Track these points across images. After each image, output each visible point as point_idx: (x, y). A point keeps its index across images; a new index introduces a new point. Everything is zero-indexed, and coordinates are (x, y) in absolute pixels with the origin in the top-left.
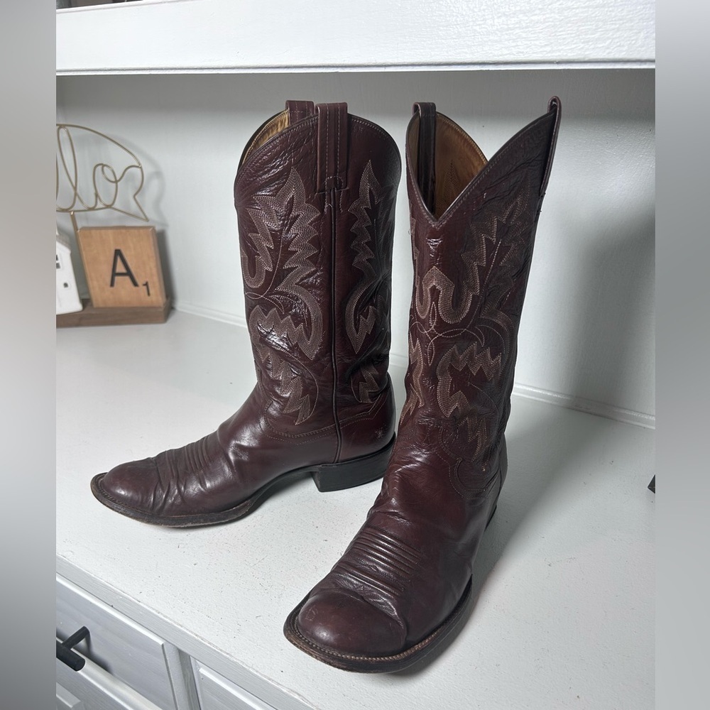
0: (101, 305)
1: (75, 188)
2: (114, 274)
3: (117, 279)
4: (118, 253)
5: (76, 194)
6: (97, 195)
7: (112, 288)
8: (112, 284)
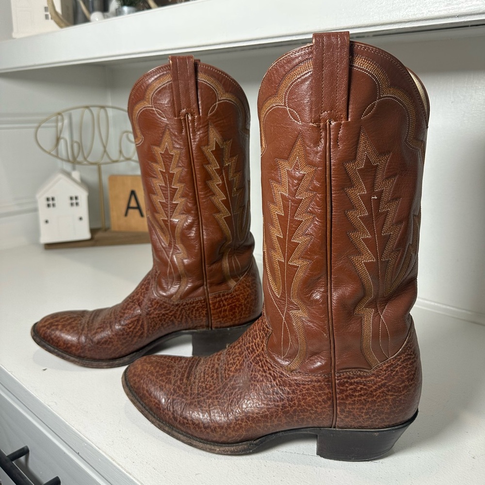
0: (117, 229)
1: (105, 147)
2: (129, 207)
3: (130, 211)
4: (133, 193)
5: (105, 151)
6: (121, 152)
7: (126, 218)
8: (126, 214)
